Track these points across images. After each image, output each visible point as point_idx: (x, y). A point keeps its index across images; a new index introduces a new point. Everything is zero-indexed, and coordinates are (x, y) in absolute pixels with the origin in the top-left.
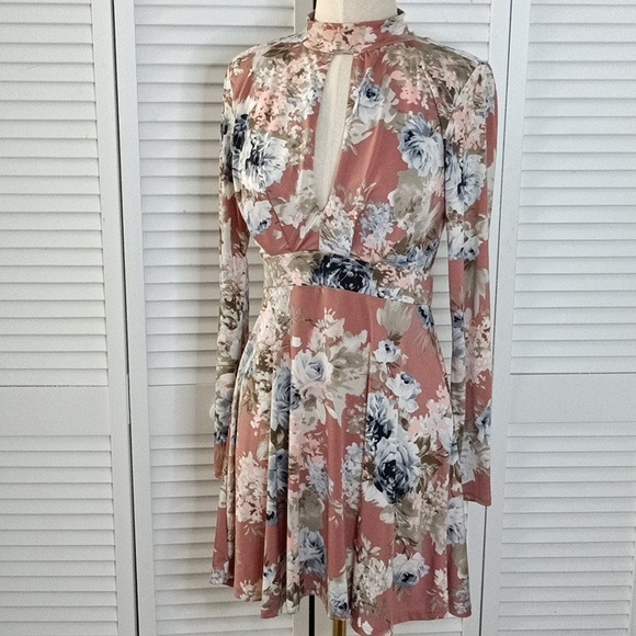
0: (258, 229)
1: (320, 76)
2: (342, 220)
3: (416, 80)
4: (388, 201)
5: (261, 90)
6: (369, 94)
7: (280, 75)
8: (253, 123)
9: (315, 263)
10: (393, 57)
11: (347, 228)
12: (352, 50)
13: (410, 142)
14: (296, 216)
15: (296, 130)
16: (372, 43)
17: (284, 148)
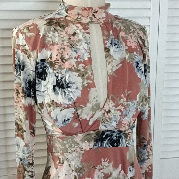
0: (63, 123)
1: (87, 36)
3: (131, 36)
4: (136, 99)
7: (62, 36)
9: (97, 137)
10: (117, 25)
11: (115, 116)
12: (99, 22)
13: (139, 67)
14: (89, 114)
15: (82, 66)
16: (105, 18)
17: (78, 77)
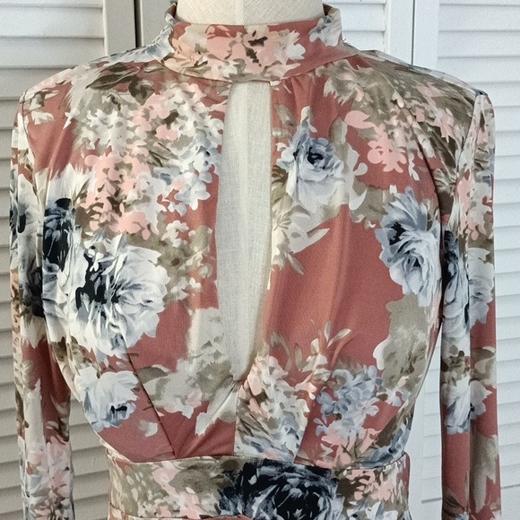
0: (108, 418)
1: (213, 125)
2: (283, 398)
3: (391, 127)
4: (373, 362)
5: (95, 153)
6: (313, 157)
7: (131, 124)
8: (84, 218)
9: (227, 478)
10: (341, 86)
11: (291, 413)
12: (267, 75)
13: (400, 244)
14: (190, 396)
15: (177, 230)
16: (299, 61)
17: (156, 265)
